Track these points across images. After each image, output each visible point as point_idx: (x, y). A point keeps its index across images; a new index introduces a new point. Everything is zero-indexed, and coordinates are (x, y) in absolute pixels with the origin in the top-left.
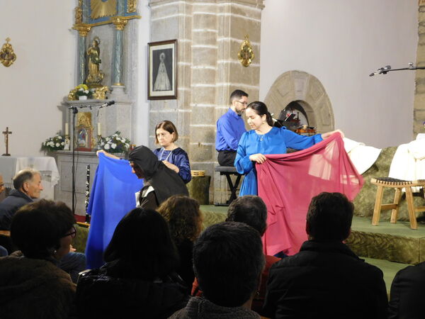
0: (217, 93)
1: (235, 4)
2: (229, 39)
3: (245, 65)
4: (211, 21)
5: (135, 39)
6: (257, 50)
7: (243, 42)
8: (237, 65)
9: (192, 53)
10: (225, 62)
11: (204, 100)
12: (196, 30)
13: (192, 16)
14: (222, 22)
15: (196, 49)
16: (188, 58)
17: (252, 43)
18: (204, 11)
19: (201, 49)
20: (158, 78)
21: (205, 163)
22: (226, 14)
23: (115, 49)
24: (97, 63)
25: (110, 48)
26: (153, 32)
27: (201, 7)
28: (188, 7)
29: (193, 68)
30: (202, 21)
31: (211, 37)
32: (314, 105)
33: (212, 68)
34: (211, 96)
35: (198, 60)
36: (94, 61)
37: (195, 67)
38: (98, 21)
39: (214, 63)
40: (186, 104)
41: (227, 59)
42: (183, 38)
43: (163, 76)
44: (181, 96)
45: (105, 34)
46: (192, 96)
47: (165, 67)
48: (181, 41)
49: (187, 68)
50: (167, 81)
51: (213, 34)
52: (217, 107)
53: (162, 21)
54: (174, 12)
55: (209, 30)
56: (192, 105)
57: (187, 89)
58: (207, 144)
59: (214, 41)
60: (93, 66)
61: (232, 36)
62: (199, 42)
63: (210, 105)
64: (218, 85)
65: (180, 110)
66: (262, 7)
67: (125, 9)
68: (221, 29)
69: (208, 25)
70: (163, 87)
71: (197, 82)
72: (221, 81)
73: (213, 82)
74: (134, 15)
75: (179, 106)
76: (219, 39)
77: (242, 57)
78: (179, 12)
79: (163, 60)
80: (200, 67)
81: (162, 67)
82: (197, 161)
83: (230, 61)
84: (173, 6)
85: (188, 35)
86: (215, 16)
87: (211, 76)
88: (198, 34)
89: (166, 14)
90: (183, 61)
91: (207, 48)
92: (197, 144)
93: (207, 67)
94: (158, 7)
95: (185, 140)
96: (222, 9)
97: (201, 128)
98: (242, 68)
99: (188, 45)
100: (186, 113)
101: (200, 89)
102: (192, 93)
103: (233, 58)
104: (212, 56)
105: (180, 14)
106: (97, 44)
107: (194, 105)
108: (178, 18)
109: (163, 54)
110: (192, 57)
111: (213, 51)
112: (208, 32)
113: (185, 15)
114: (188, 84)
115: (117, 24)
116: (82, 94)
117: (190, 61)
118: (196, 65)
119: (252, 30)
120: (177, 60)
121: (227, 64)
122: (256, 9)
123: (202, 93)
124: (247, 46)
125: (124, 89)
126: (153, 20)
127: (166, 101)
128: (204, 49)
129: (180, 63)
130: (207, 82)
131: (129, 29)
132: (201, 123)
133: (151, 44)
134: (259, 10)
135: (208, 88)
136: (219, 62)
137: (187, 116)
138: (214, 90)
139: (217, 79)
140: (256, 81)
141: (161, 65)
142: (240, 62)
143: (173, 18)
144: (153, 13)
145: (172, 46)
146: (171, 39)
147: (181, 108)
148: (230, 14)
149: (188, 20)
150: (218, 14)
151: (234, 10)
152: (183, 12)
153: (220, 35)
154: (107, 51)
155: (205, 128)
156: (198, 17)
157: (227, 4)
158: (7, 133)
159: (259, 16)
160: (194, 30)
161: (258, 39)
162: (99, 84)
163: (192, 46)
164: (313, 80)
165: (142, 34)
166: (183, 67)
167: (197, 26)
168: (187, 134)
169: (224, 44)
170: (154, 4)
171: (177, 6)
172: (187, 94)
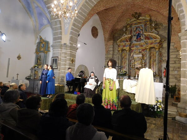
1: (71, 51)
2: (69, 57)
3: (72, 63)
4: (66, 53)
5: (49, 56)
6: (75, 60)
7: (72, 58)
11: (63, 70)
14: (68, 54)
16: (60, 61)
19: (63, 59)
21: (63, 83)
23: (44, 58)
24: (40, 60)
25: (43, 58)
26: (53, 55)
27: (64, 50)
28: (61, 50)
29: (61, 63)
30: (64, 53)
32: (86, 72)
34: (65, 69)
35: (63, 61)
36: (39, 60)
38: (41, 52)
39: (66, 62)
40: (59, 70)
43: (54, 64)
44: (58, 69)
45: (42, 54)
48: (59, 57)
49: (60, 63)
50: (55, 65)
52: (66, 71)
53: (55, 53)
56: (61, 70)
58: (63, 79)
59: (66, 58)
60: (39, 61)
64: (66, 67)
66: (76, 52)
67: (47, 49)
69: (65, 54)
71: (62, 66)
74: (49, 51)
76: (67, 57)
79: (55, 60)
80: (63, 63)
81: (55, 62)
82: (61, 82)
83: (69, 62)
85: (61, 56)
87: (65, 65)
88: (63, 56)
89: (56, 51)
92: (61, 79)
95: (59, 78)
96: (68, 51)
99: (61, 58)
104: (65, 61)
106: (40, 56)
111: (66, 60)
112: (65, 56)
114: (60, 66)
115: (45, 52)
116: (36, 67)
119: (74, 56)
122: (75, 52)
123: (63, 68)
127: (55, 69)
129: (59, 62)
131: (48, 54)
132: (62, 74)
133: (52, 57)
136: (67, 62)
137: (59, 72)
138: (65, 67)
140: (74, 67)
142: (71, 62)
143: (58, 52)
144: (53, 51)
145: (57, 58)
146: (57, 56)
149: (61, 53)
150: (67, 52)
151: (71, 52)
154: (42, 58)
156: (63, 52)
157: (70, 50)
158: (18, 74)
161: (75, 58)
162: (40, 65)
164: (86, 67)
165: (51, 55)
168: (59, 76)
169: (68, 58)
170: (54, 49)
171: (59, 50)
172: (60, 68)
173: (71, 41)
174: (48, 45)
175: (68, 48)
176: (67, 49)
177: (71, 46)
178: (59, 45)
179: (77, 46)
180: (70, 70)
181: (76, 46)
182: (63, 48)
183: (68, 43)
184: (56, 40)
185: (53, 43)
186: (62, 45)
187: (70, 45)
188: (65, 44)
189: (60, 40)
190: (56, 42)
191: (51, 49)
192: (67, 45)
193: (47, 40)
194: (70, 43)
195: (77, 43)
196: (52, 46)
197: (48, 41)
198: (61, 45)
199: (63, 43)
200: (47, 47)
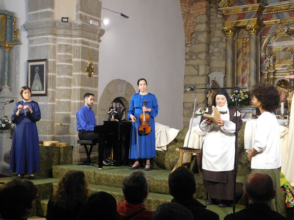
0: (72, 93)
1: (84, 39)
2: (80, 60)
3: (90, 75)
4: (68, 49)
5: (18, 58)
6: (96, 66)
7: (88, 62)
8: (85, 76)
9: (57, 68)
10: (78, 74)
11: (64, 97)
12: (59, 54)
13: (57, 45)
14: (76, 49)
15: (59, 66)
16: (54, 71)
17: (94, 63)
18: (65, 42)
19: (62, 65)
20: (34, 82)
21: (65, 136)
22: (78, 45)
23: (4, 63)
26: (29, 55)
27: (62, 40)
28: (54, 40)
29: (58, 77)
30: (63, 48)
31: (68, 58)
33: (69, 77)
34: (68, 94)
35: (61, 72)
37: (59, 77)
39: (70, 74)
40: (53, 100)
41: (79, 72)
42: (51, 58)
44: (50, 94)
46: (56, 95)
47: (39, 76)
48: (50, 60)
49: (54, 77)
50: (40, 85)
51: (70, 56)
52: (73, 101)
53: (37, 47)
54: (45, 42)
55: (68, 54)
56: (57, 100)
57: (53, 90)
58: (66, 124)
59: (70, 61)
61: (82, 58)
62: (61, 61)
63: (68, 100)
64: (73, 87)
65: (49, 103)
66: (100, 41)
67: (11, 38)
68: (75, 53)
69: (67, 51)
70: (37, 88)
71: (60, 85)
72: (75, 85)
73: (70, 86)
74: (18, 42)
75: (48, 101)
76: (74, 60)
77: (88, 71)
78: (48, 42)
79: (37, 71)
80: (62, 77)
81: (37, 76)
82: (60, 135)
83: (80, 73)
84: (45, 38)
85: (54, 57)
86: (71, 45)
87: (69, 82)
88: (60, 56)
89: (40, 43)
90: (51, 72)
91: (67, 65)
92: (60, 124)
93: (66, 77)
94: (34, 38)
95: (52, 122)
96: (75, 42)
97: (62, 114)
98: (88, 77)
99: (54, 63)
100: (53, 105)
101: (62, 90)
102: (56, 93)
103: (83, 71)
104: (69, 70)
105: (50, 44)
107: (58, 100)
108: (47, 46)
109: (38, 68)
110: (57, 70)
111: (70, 67)
112: (67, 55)
113: (52, 44)
114: (54, 87)
115: (6, 47)
117: (56, 73)
118: (59, 75)
119: (94, 55)
120: (47, 72)
121: (79, 75)
122: (96, 42)
123: (63, 92)
124: (91, 64)
125: (10, 89)
126: (31, 46)
127: (39, 97)
128: (65, 65)
129: (49, 74)
130: (66, 86)
131: (14, 51)
132: (62, 111)
133: (29, 61)
134: (98, 43)
135: (67, 89)
136: (73, 74)
137: (53, 107)
138: (70, 91)
139: (72, 84)
140: (96, 86)
141: (36, 74)
142: (87, 74)
143: (45, 46)
144: (31, 42)
145: (44, 63)
146: (43, 58)
147: (50, 101)
148: (81, 45)
149: (54, 47)
150: (73, 45)
151: (83, 42)
152: (51, 42)
153: (74, 57)
155: (65, 114)
156: (60, 45)
157: (79, 39)
159: (98, 46)
160: (58, 54)
161: (97, 60)
163: (57, 64)
164: (129, 85)
165: (23, 54)
166: (50, 76)
167: (60, 51)
168: (53, 118)
169: (77, 62)
170: (32, 36)
171: (47, 39)
172: (53, 93)
173: (81, 10)
174: (12, 26)
175: (74, 33)
176: (71, 36)
177: (83, 26)
178: (47, 22)
179: (100, 25)
180: (88, 100)
181: (96, 24)
182: (61, 32)
183: (74, 18)
184: (38, 9)
185: (29, 16)
186: (57, 24)
187: (79, 22)
188: (65, 20)
189: (49, 10)
190: (37, 14)
191: (23, 36)
192: (71, 24)
193: (10, 7)
194: (81, 17)
195: (100, 17)
196: (26, 28)
197: (13, 13)
198: (55, 23)
199: (58, 17)
200: (9, 30)
